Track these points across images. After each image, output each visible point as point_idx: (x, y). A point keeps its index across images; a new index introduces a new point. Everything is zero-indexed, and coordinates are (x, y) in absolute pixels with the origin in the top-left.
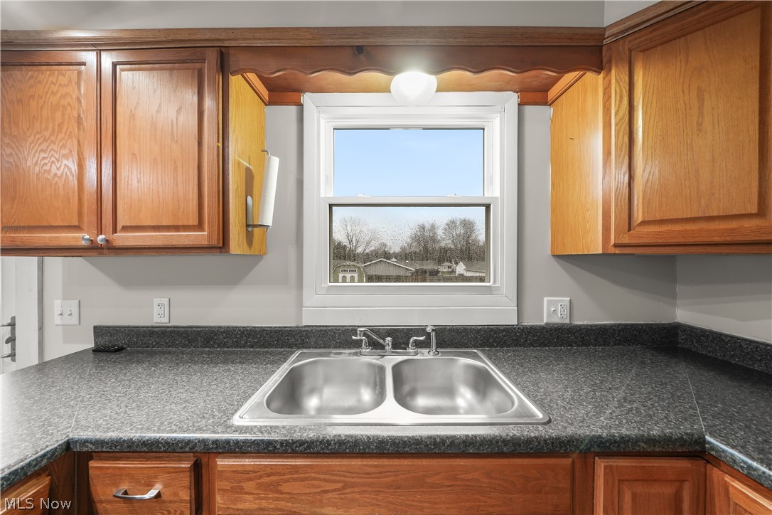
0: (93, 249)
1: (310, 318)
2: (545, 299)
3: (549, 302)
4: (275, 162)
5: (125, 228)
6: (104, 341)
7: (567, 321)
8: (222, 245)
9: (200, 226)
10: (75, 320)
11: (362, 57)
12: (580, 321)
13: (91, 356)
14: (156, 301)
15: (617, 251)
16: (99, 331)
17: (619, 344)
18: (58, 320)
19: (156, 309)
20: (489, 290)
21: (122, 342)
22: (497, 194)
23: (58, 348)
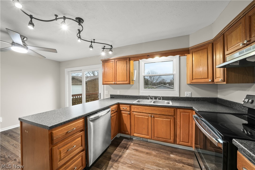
0: (114, 84)
1: (141, 94)
2: (186, 92)
3: (186, 93)
4: (136, 71)
5: (118, 81)
6: (111, 97)
7: (190, 96)
8: (130, 83)
9: (127, 81)
10: (108, 94)
11: (149, 57)
12: (193, 96)
13: (110, 98)
14: (118, 91)
15: (192, 83)
16: (111, 95)
17: (202, 101)
18: (106, 93)
19: (118, 92)
20: (174, 90)
21: (114, 97)
22: (175, 73)
23: (106, 97)
